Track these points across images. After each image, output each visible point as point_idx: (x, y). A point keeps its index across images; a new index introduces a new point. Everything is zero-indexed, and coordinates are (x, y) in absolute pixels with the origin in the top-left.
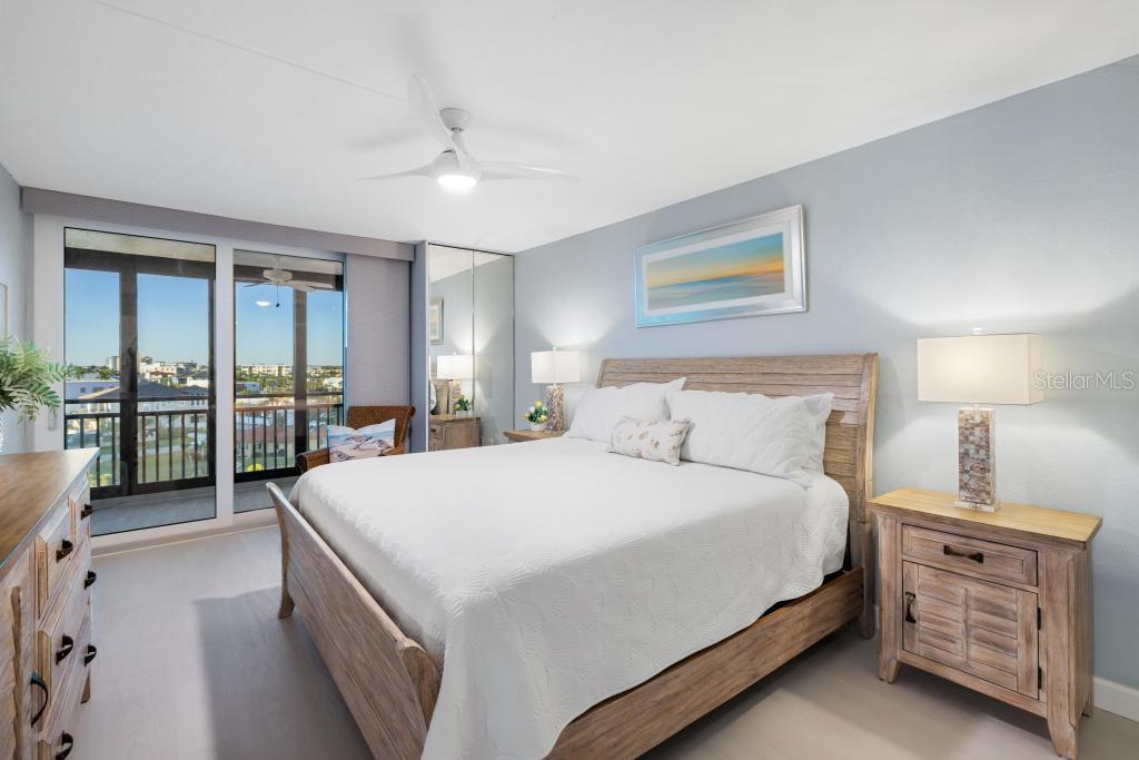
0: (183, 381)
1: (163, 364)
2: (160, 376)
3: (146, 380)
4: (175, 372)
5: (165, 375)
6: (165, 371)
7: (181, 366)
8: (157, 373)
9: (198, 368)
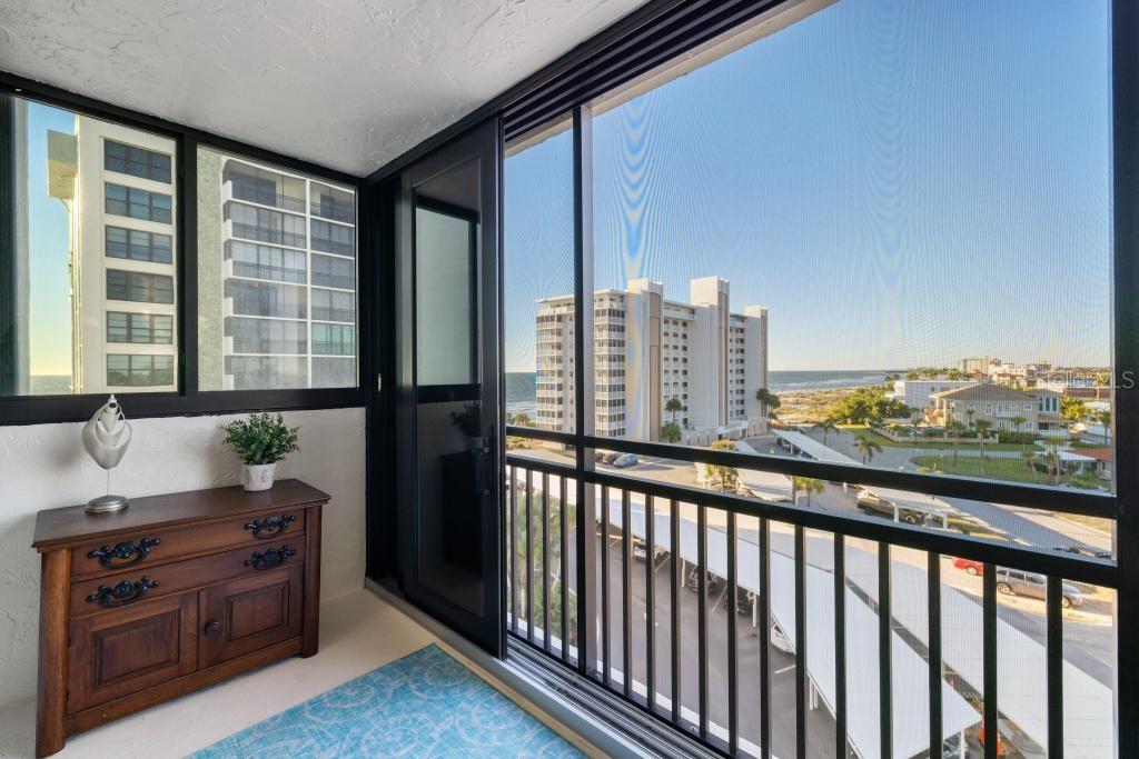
0: (1031, 383)
1: (1012, 365)
2: (1008, 378)
3: (992, 381)
4: (1025, 374)
5: (1013, 377)
6: (1014, 373)
7: (1033, 368)
8: (1004, 375)
9: (1052, 370)
